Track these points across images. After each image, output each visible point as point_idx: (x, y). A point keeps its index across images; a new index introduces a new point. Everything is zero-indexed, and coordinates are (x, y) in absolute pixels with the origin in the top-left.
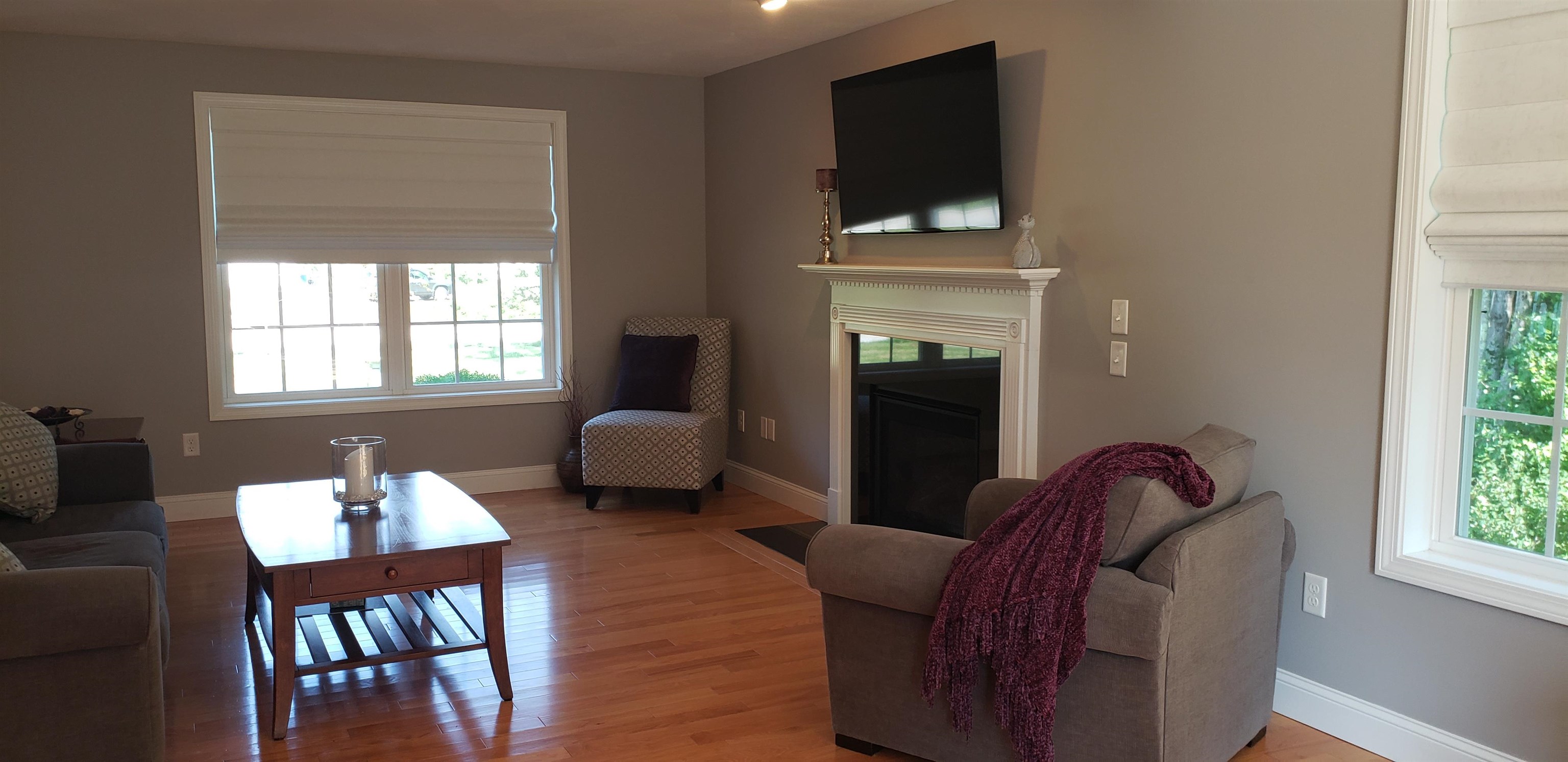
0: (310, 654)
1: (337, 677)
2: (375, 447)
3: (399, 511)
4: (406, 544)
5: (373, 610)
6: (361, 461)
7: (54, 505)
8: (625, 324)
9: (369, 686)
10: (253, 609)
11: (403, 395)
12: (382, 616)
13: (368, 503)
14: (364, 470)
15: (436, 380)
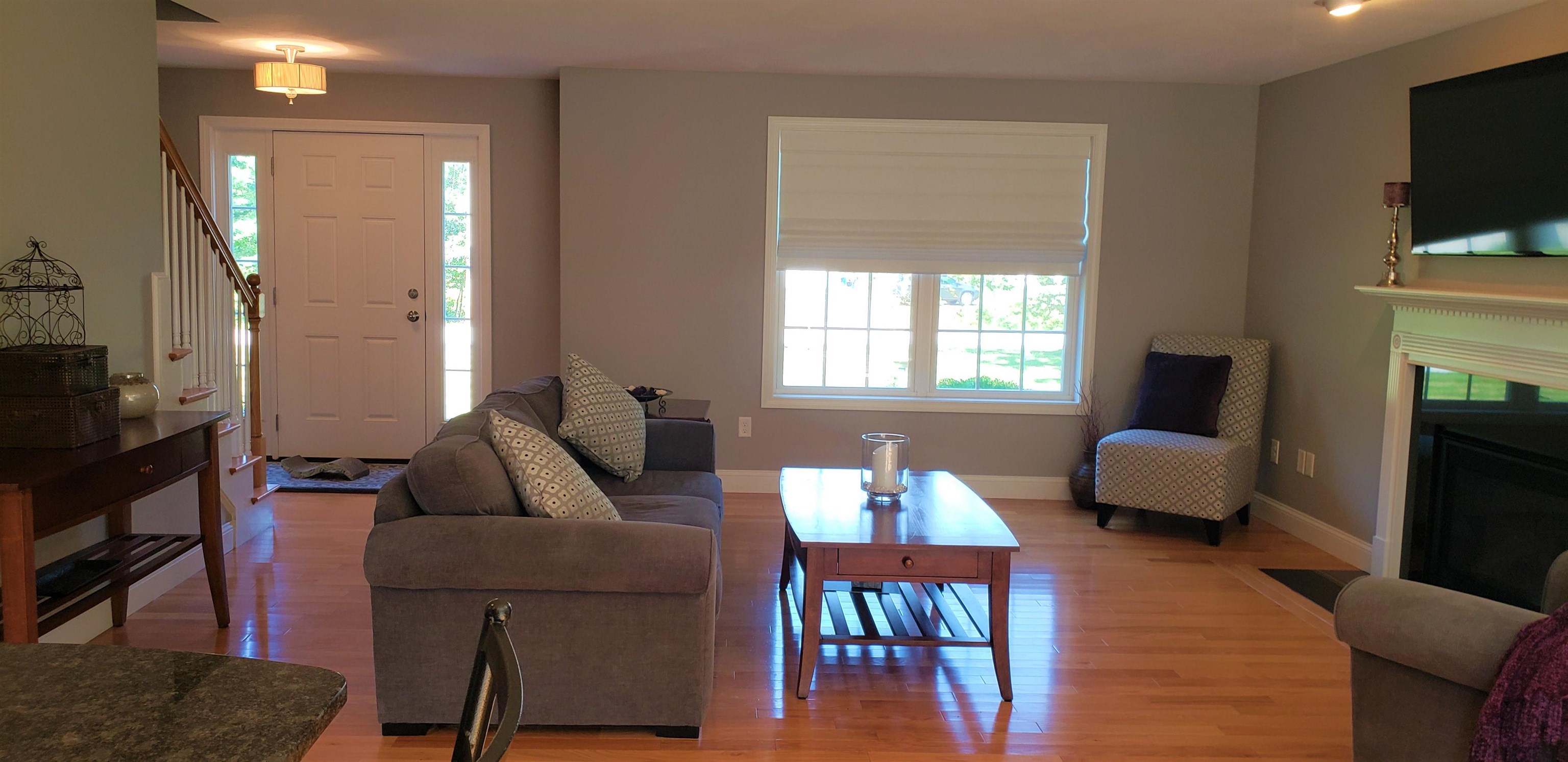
0: (832, 626)
1: (853, 650)
2: (901, 445)
3: (917, 505)
4: (922, 538)
5: (888, 594)
6: (887, 456)
7: (641, 468)
8: (1152, 340)
9: (881, 664)
10: (787, 578)
11: (926, 397)
12: (896, 600)
13: (892, 495)
14: (889, 465)
15: (957, 384)
